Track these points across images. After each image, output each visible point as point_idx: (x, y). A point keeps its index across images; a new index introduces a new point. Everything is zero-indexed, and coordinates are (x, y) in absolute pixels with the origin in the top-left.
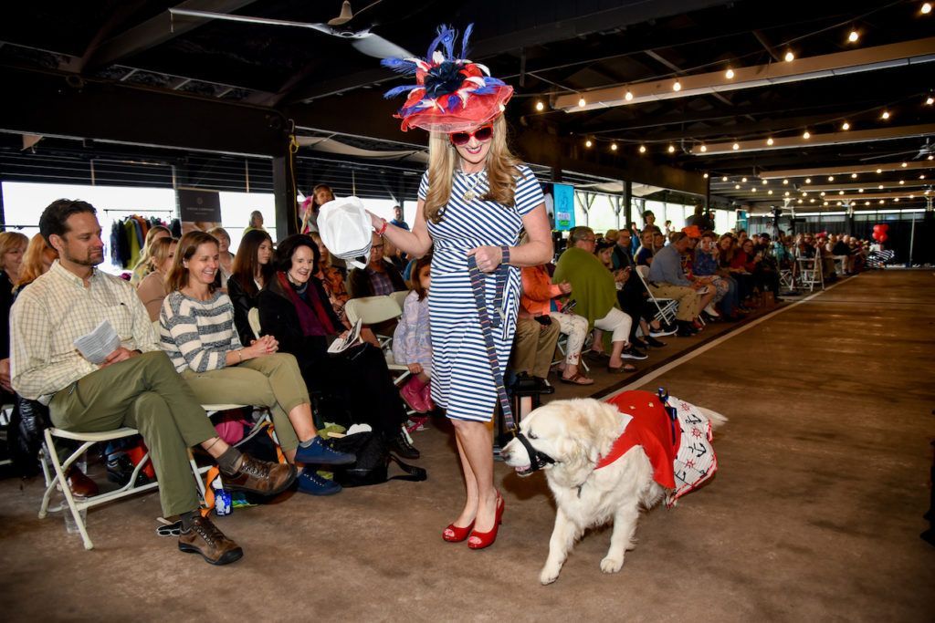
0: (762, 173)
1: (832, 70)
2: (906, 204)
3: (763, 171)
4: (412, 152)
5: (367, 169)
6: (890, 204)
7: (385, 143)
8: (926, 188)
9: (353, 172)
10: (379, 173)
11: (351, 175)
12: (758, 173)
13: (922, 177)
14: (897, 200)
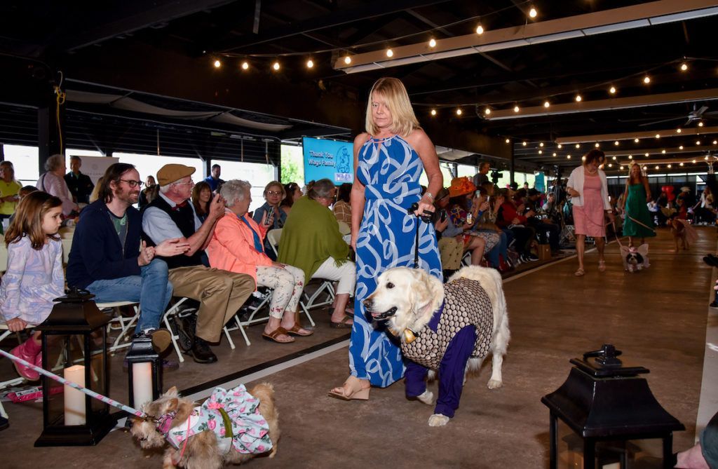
0: (557, 139)
1: (581, 30)
2: (689, 168)
3: (559, 137)
4: (217, 113)
5: (172, 128)
6: (676, 169)
7: (188, 103)
8: (705, 154)
9: (158, 131)
10: (185, 132)
11: (156, 133)
12: (555, 139)
13: (698, 143)
14: (682, 164)
